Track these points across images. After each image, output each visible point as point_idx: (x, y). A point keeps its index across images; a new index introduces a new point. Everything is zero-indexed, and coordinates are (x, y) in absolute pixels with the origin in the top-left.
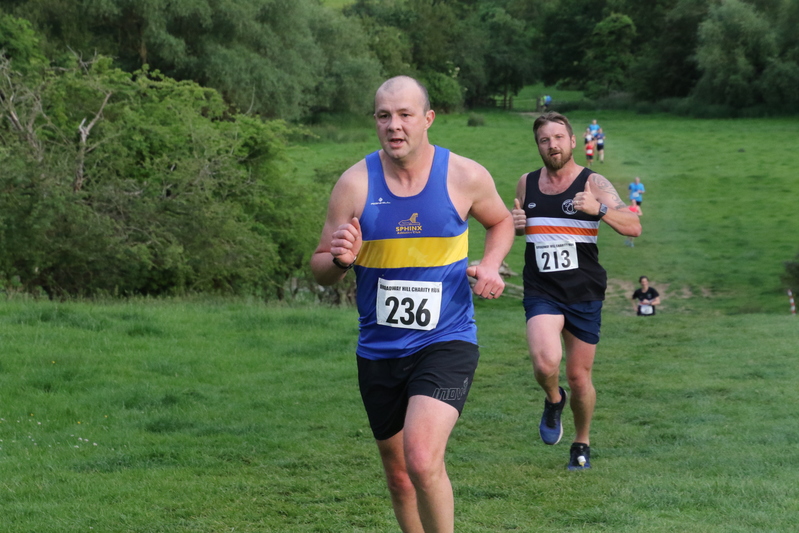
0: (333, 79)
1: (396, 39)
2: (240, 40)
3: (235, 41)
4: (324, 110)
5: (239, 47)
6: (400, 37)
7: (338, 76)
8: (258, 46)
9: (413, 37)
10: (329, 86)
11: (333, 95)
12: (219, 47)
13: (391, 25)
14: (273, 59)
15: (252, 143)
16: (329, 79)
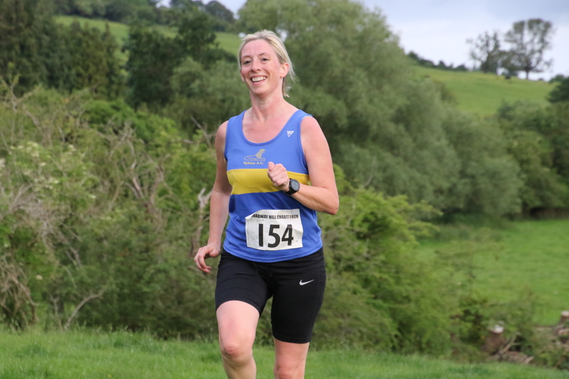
0: (467, 180)
1: (536, 143)
2: (375, 139)
3: (369, 141)
4: (457, 211)
5: (372, 146)
6: (540, 142)
7: (473, 177)
8: (391, 146)
9: (554, 142)
10: (464, 187)
11: (467, 196)
12: (353, 146)
13: (531, 130)
14: (406, 159)
15: (372, 218)
16: (463, 181)
